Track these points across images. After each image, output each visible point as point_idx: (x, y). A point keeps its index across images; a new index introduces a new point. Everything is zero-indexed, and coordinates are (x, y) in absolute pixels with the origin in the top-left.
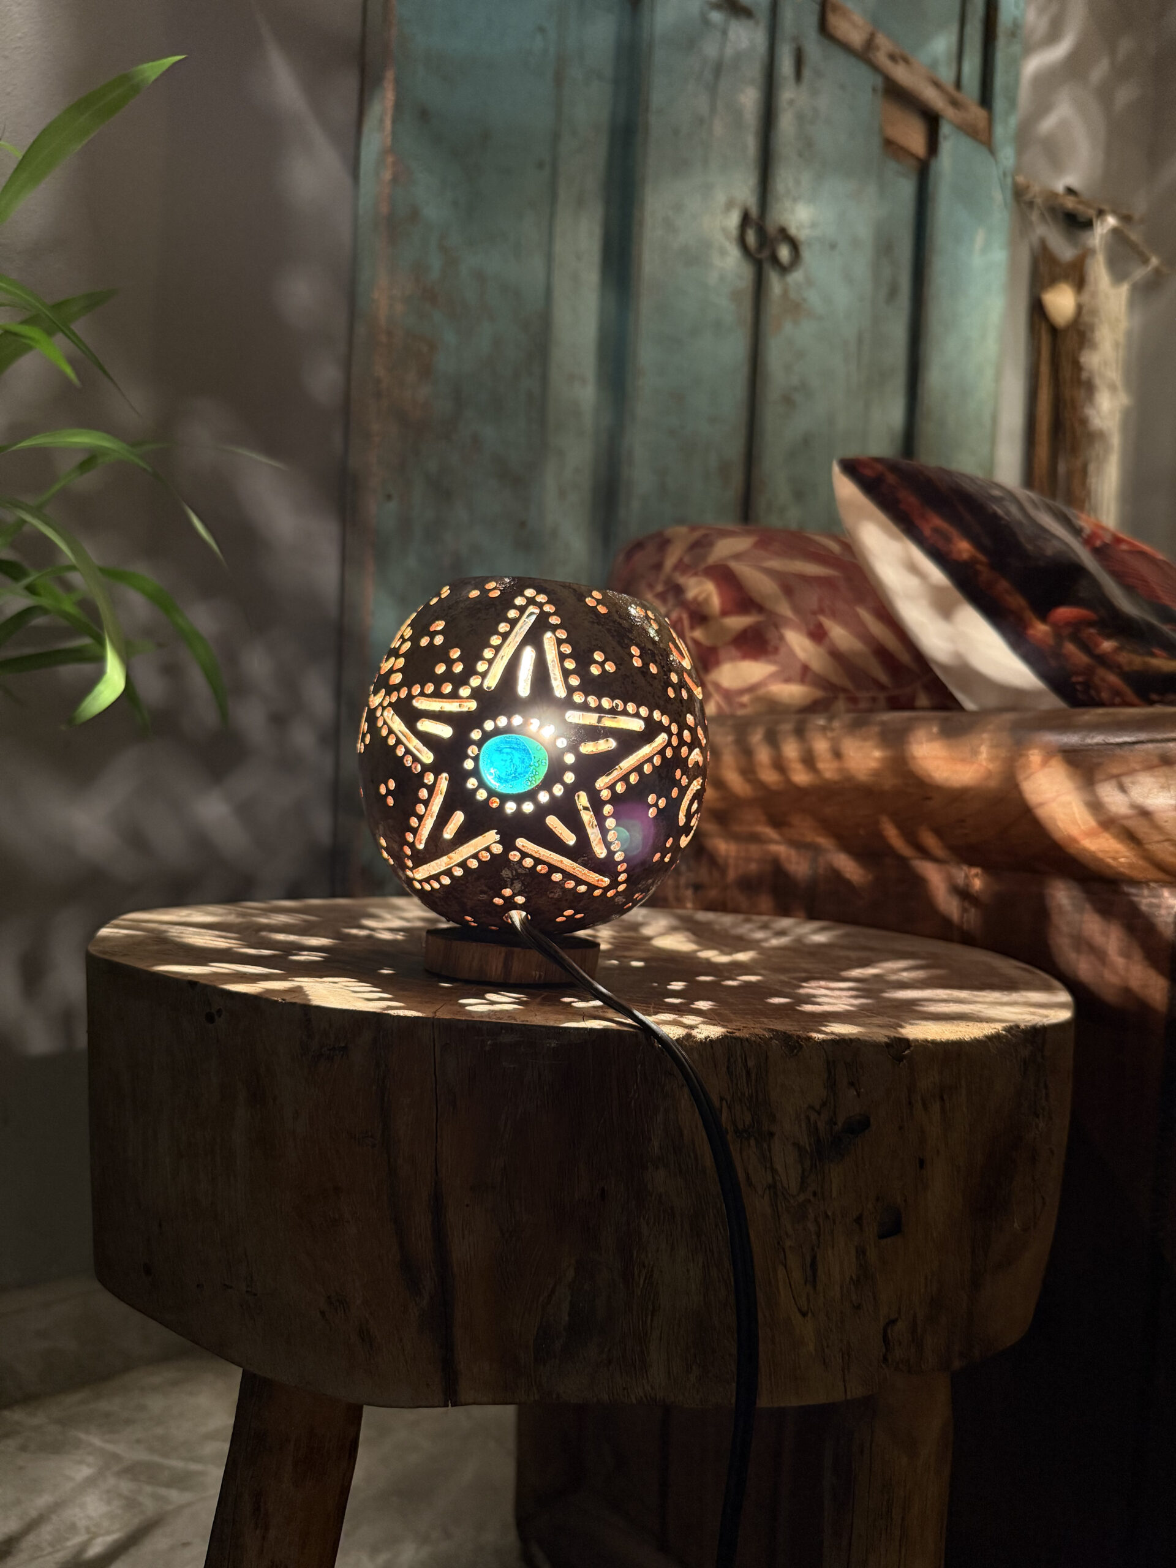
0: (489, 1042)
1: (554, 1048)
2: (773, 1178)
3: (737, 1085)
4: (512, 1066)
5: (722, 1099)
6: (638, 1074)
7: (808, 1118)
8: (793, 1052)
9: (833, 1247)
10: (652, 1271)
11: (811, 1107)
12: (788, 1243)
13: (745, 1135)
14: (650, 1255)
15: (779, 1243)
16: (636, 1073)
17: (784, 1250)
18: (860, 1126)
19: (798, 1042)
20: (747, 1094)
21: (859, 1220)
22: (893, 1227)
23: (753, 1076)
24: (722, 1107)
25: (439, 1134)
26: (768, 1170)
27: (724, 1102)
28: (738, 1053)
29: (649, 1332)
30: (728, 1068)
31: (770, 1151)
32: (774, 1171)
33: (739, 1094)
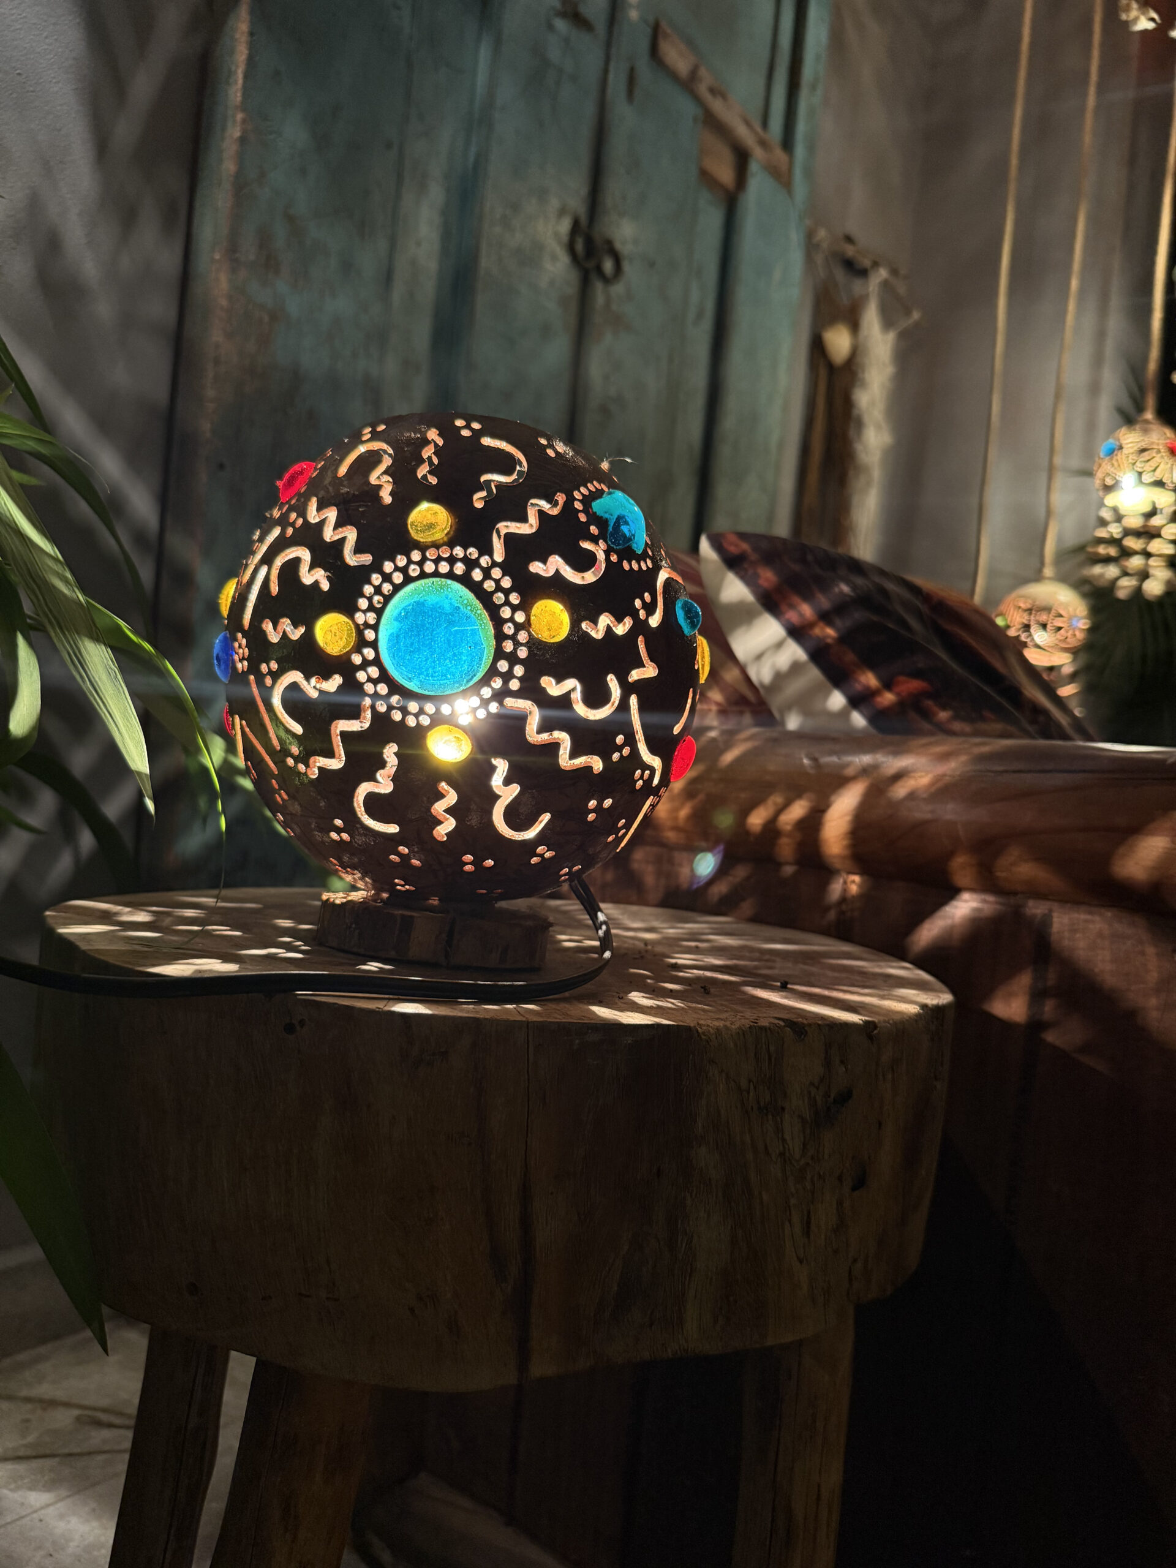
0: (577, 1041)
1: (629, 1044)
2: (784, 1146)
3: (761, 1067)
4: (595, 1062)
5: (750, 1081)
6: (690, 1062)
7: (809, 1093)
8: (801, 1037)
9: (822, 1203)
10: (692, 1236)
11: (812, 1084)
12: (793, 1201)
13: (765, 1111)
14: (691, 1222)
15: (786, 1203)
16: (688, 1063)
17: (789, 1207)
18: (845, 1097)
19: (803, 1028)
20: (768, 1076)
21: (840, 1179)
22: (860, 1183)
23: (773, 1060)
24: (749, 1087)
25: (529, 1129)
26: (780, 1141)
27: (751, 1083)
28: (763, 1041)
29: (687, 1292)
30: (755, 1055)
31: (782, 1125)
32: (784, 1140)
33: (763, 1075)
